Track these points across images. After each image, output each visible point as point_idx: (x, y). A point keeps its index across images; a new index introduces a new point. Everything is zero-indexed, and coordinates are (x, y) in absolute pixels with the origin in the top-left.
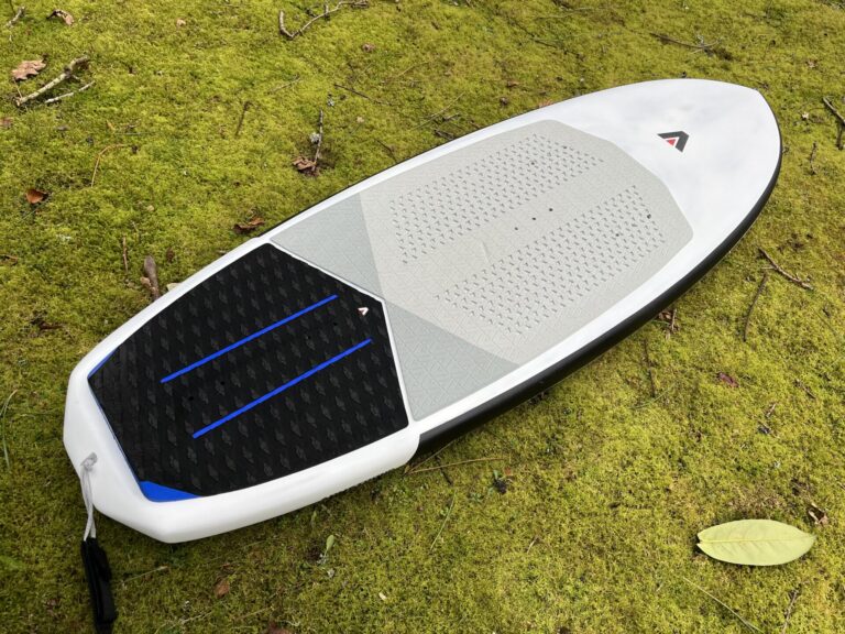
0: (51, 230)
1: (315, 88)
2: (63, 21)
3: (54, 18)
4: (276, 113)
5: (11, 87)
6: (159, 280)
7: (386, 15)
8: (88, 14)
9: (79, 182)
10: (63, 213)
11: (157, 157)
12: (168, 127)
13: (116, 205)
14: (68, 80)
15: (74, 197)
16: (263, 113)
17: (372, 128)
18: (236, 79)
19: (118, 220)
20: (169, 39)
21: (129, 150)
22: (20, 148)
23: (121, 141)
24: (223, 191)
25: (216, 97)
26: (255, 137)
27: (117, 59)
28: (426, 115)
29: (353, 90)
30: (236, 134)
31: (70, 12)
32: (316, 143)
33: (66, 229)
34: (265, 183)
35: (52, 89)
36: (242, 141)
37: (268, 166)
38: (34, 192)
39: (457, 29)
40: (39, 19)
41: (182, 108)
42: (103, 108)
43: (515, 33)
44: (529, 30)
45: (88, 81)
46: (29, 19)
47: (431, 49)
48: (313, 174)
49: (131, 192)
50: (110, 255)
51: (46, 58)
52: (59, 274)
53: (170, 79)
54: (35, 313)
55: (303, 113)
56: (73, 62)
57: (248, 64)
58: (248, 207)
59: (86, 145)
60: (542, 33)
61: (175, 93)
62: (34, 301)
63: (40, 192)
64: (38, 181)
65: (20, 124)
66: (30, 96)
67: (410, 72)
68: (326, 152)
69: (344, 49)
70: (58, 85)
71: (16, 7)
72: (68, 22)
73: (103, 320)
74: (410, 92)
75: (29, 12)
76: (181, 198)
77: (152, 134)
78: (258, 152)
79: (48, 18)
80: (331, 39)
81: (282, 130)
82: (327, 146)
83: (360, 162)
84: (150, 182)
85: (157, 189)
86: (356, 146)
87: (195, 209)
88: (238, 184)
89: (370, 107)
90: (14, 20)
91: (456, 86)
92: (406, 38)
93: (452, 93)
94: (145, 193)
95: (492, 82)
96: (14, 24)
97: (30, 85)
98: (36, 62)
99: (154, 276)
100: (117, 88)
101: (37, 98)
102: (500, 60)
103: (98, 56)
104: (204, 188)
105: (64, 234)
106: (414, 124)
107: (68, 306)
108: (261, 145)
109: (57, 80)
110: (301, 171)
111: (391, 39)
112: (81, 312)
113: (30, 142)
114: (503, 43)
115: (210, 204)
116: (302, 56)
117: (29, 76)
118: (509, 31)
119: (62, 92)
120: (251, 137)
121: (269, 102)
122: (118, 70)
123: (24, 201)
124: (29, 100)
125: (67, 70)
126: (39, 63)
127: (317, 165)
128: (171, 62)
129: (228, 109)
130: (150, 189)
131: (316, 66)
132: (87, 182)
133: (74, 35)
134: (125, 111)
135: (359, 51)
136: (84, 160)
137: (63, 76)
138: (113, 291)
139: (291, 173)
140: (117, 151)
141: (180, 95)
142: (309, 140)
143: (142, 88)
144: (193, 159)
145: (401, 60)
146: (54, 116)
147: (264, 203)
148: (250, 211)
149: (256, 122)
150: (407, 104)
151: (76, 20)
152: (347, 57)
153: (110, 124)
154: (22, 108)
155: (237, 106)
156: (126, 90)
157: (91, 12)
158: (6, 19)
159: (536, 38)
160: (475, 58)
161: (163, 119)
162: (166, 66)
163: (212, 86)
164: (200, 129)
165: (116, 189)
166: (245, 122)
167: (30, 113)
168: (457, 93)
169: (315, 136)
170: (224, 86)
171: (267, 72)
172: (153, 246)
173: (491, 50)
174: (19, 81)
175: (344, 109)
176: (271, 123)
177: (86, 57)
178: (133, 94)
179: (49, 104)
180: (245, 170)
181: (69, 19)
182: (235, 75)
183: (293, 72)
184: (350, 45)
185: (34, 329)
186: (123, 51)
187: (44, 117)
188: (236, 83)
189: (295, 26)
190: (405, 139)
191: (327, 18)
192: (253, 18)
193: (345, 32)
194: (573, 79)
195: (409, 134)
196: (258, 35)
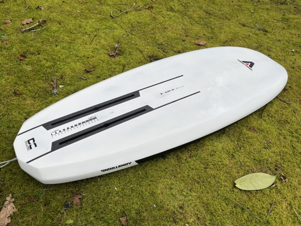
0: (25, 67)
1: (119, 32)
2: (41, 9)
3: (38, 8)
4: (105, 39)
5: (21, 26)
6: (57, 84)
8: (49, 8)
9: (37, 53)
10: (30, 62)
11: (63, 48)
12: (69, 40)
13: (47, 61)
14: (39, 25)
15: (34, 58)
16: (100, 38)
17: (136, 45)
18: (93, 28)
19: (47, 65)
20: (74, 16)
21: (55, 46)
22: (20, 43)
23: (53, 43)
24: (83, 60)
25: (86, 33)
26: (97, 45)
27: (56, 20)
28: (156, 43)
29: (132, 34)
30: (91, 43)
31: (44, 7)
32: (117, 48)
33: (30, 67)
34: (97, 58)
35: (33, 27)
36: (92, 46)
37: (99, 53)
38: (22, 56)
39: (171, 18)
40: (34, 8)
41: (74, 35)
42: (49, 34)
43: (191, 21)
44: (196, 20)
45: (45, 26)
46: (31, 8)
47: (161, 23)
48: (114, 57)
49: (53, 58)
50: (42, 75)
51: (33, 19)
52: (24, 79)
53: (72, 27)
54: (15, 90)
55: (114, 39)
56: (41, 20)
57: (98, 24)
59: (41, 43)
60: (200, 21)
61: (73, 31)
62: (15, 86)
63: (24, 56)
64: (24, 53)
65: (21, 36)
66: (26, 29)
67: (152, 29)
68: (120, 50)
69: (131, 22)
70: (35, 27)
71: (27, 5)
72: (42, 9)
73: (36, 94)
74: (151, 35)
75: (31, 6)
76: (69, 60)
77: (63, 42)
78: (97, 49)
79: (36, 8)
80: (127, 19)
81: (105, 43)
82: (120, 49)
83: (131, 54)
84: (60, 55)
85: (61, 57)
86: (130, 50)
87: (73, 64)
88: (88, 58)
89: (137, 38)
90: (26, 8)
91: (167, 35)
92: (152, 20)
93: (166, 37)
94: (57, 58)
95: (180, 34)
96: (26, 9)
97: (27, 26)
98: (30, 20)
99: (55, 82)
100: (54, 28)
101: (28, 30)
102: (184, 28)
103: (50, 19)
104: (77, 58)
105: (29, 68)
106: (151, 44)
107: (25, 88)
108: (98, 47)
109: (35, 25)
110: (110, 56)
111: (148, 20)
112: (29, 91)
113: (24, 42)
114: (186, 23)
115: (78, 63)
116: (117, 23)
117: (27, 23)
118: (188, 20)
119: (37, 29)
120: (95, 45)
121: (103, 35)
122: (56, 24)
123: (18, 58)
124: (26, 30)
125: (39, 22)
126: (31, 20)
127: (116, 55)
128: (73, 22)
129: (90, 36)
130: (59, 57)
131: (121, 26)
132: (39, 54)
133: (43, 14)
134: (56, 35)
135: (136, 23)
136: (40, 47)
137: (37, 24)
138: (41, 85)
139: (106, 56)
140: (51, 46)
141: (74, 31)
142: (115, 47)
143: (62, 29)
144: (75, 50)
145: (150, 26)
146: (33, 35)
147: (96, 64)
148: (91, 66)
149: (98, 41)
150: (150, 39)
151: (45, 9)
152: (132, 24)
153: (50, 38)
154: (23, 33)
155: (92, 36)
156: (57, 29)
157: (50, 7)
158: (23, 8)
159: (198, 23)
160: (176, 27)
161: (67, 38)
162: (71, 24)
163: (86, 30)
164: (79, 41)
165: (48, 56)
166: (94, 40)
167: (25, 33)
168: (168, 36)
169: (116, 45)
170: (88, 29)
171: (104, 27)
172: (57, 74)
173: (181, 25)
174: (23, 25)
175: (128, 39)
176: (103, 41)
177: (46, 19)
178: (59, 30)
179: (32, 32)
180: (91, 54)
181: (43, 8)
182: (93, 27)
183: (113, 27)
184: (133, 21)
185: (13, 95)
186: (59, 18)
187: (30, 35)
188: (93, 29)
189: (116, 15)
190: (147, 49)
191: (127, 13)
192: (102, 12)
193: (132, 17)
194: (209, 35)
195: (149, 47)
196: (103, 17)
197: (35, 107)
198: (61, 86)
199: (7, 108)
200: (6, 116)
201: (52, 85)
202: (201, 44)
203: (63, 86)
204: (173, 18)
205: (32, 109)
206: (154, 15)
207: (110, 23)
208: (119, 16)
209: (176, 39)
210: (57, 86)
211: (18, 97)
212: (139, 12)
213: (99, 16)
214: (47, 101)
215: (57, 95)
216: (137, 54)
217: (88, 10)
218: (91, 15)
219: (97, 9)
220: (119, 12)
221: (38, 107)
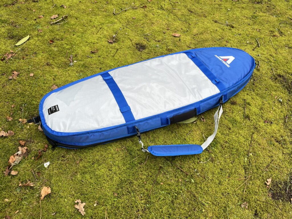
0: (53, 48)
1: (117, 26)
2: (64, 7)
3: (62, 6)
4: (107, 31)
5: (50, 20)
6: (72, 60)
7: (140, 11)
8: (70, 6)
9: (61, 40)
10: (56, 45)
11: (78, 37)
12: (82, 31)
13: (67, 45)
14: (63, 20)
15: (59, 42)
16: (104, 30)
17: (129, 35)
19: (67, 48)
20: (87, 13)
21: (72, 35)
22: (50, 32)
23: (71, 33)
24: (91, 45)
25: (94, 26)
26: (101, 35)
27: (74, 16)
28: (143, 34)
29: (127, 27)
30: (96, 34)
31: (66, 5)
32: (114, 37)
33: (56, 48)
34: (100, 44)
35: (59, 21)
36: (97, 35)
37: (102, 41)
38: (51, 41)
39: (159, 16)
40: (59, 7)
41: (86, 27)
42: (69, 26)
43: (174, 18)
44: (179, 17)
45: (67, 20)
46: (57, 7)
47: (150, 20)
48: (112, 43)
49: (71, 43)
50: (64, 54)
51: (58, 15)
52: (53, 56)
53: (85, 21)
54: (47, 62)
55: (113, 31)
56: (64, 16)
57: (104, 20)
58: (95, 48)
59: (64, 33)
60: (182, 18)
61: (85, 24)
62: (47, 60)
63: (52, 41)
64: (52, 39)
65: (50, 27)
66: (54, 22)
67: (143, 24)
68: (116, 39)
69: (128, 18)
70: (60, 21)
71: (54, 4)
72: (65, 8)
73: (60, 65)
74: (141, 29)
75: (57, 5)
76: (81, 45)
77: (78, 32)
78: (100, 38)
79: (61, 7)
80: (125, 16)
81: (107, 34)
82: (116, 38)
83: (123, 42)
84: (75, 41)
86: (123, 39)
87: (84, 48)
88: (94, 44)
89: (130, 31)
90: (53, 6)
91: (153, 28)
92: (144, 17)
93: (152, 30)
95: (163, 28)
96: (53, 7)
97: (54, 20)
98: (56, 15)
100: (73, 22)
101: (55, 23)
102: (167, 23)
103: (70, 16)
104: (86, 44)
105: (56, 49)
106: (139, 35)
107: (53, 62)
108: (101, 36)
109: (60, 20)
110: (109, 43)
111: (140, 17)
112: (56, 63)
113: (52, 31)
114: (170, 19)
115: (87, 47)
116: (117, 19)
117: (54, 18)
119: (61, 22)
120: (100, 35)
121: (106, 28)
122: (74, 19)
123: (49, 42)
124: (53, 23)
125: (62, 17)
126: (57, 16)
127: (113, 42)
128: (86, 18)
129: (96, 29)
130: (75, 43)
131: (120, 21)
132: (62, 40)
133: (66, 11)
134: (73, 27)
135: (131, 19)
136: (62, 36)
137: (61, 19)
138: (63, 60)
139: (106, 42)
140: (70, 35)
143: (78, 23)
144: (85, 38)
145: (141, 22)
146: (58, 27)
147: (99, 48)
148: (95, 49)
149: (102, 32)
150: (140, 31)
151: (67, 7)
152: (128, 20)
153: (70, 30)
154: (52, 25)
155: (98, 28)
156: (75, 23)
157: (71, 6)
158: (51, 6)
159: (180, 19)
160: (161, 22)
161: (81, 29)
162: (85, 19)
163: (94, 24)
164: (89, 32)
165: (68, 42)
166: (99, 31)
167: (53, 26)
168: (153, 30)
169: (114, 35)
170: (96, 23)
171: (107, 22)
172: (73, 53)
173: (166, 21)
174: (52, 19)
175: (123, 31)
176: (105, 32)
177: (67, 15)
178: (76, 24)
179: (58, 25)
180: (96, 41)
181: (65, 7)
182: (100, 22)
183: (114, 22)
184: (129, 17)
185: (46, 65)
186: (76, 15)
187: (56, 27)
188: (100, 23)
189: (118, 12)
190: (136, 38)
191: (126, 11)
192: (108, 10)
193: (129, 14)
194: (185, 29)
195: (137, 37)
196: (108, 14)
197: (59, 73)
198: (75, 61)
199: (43, 72)
200: (42, 77)
201: (69, 60)
202: (176, 36)
203: (76, 61)
204: (161, 15)
205: (58, 74)
206: (146, 13)
207: (113, 19)
208: (119, 14)
209: (159, 32)
210: (73, 61)
211: (49, 67)
212: (135, 10)
213: (105, 13)
214: (66, 69)
215: (72, 67)
216: (128, 42)
217: (98, 9)
218: (100, 12)
219: (104, 8)
220: (120, 10)
221: (61, 73)
